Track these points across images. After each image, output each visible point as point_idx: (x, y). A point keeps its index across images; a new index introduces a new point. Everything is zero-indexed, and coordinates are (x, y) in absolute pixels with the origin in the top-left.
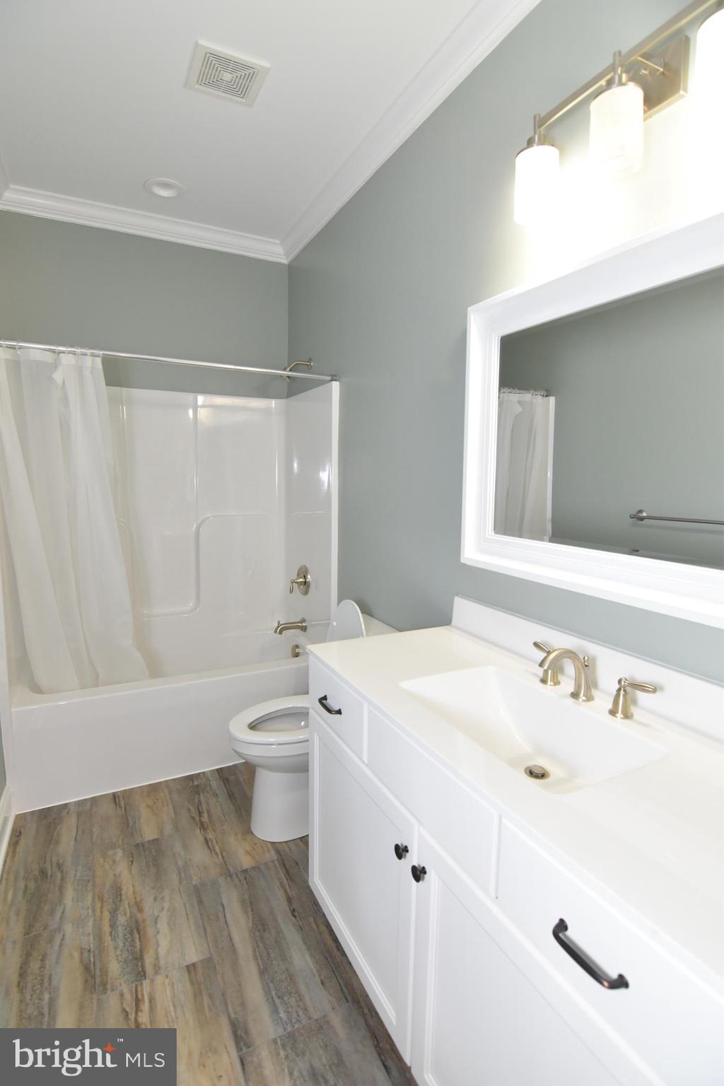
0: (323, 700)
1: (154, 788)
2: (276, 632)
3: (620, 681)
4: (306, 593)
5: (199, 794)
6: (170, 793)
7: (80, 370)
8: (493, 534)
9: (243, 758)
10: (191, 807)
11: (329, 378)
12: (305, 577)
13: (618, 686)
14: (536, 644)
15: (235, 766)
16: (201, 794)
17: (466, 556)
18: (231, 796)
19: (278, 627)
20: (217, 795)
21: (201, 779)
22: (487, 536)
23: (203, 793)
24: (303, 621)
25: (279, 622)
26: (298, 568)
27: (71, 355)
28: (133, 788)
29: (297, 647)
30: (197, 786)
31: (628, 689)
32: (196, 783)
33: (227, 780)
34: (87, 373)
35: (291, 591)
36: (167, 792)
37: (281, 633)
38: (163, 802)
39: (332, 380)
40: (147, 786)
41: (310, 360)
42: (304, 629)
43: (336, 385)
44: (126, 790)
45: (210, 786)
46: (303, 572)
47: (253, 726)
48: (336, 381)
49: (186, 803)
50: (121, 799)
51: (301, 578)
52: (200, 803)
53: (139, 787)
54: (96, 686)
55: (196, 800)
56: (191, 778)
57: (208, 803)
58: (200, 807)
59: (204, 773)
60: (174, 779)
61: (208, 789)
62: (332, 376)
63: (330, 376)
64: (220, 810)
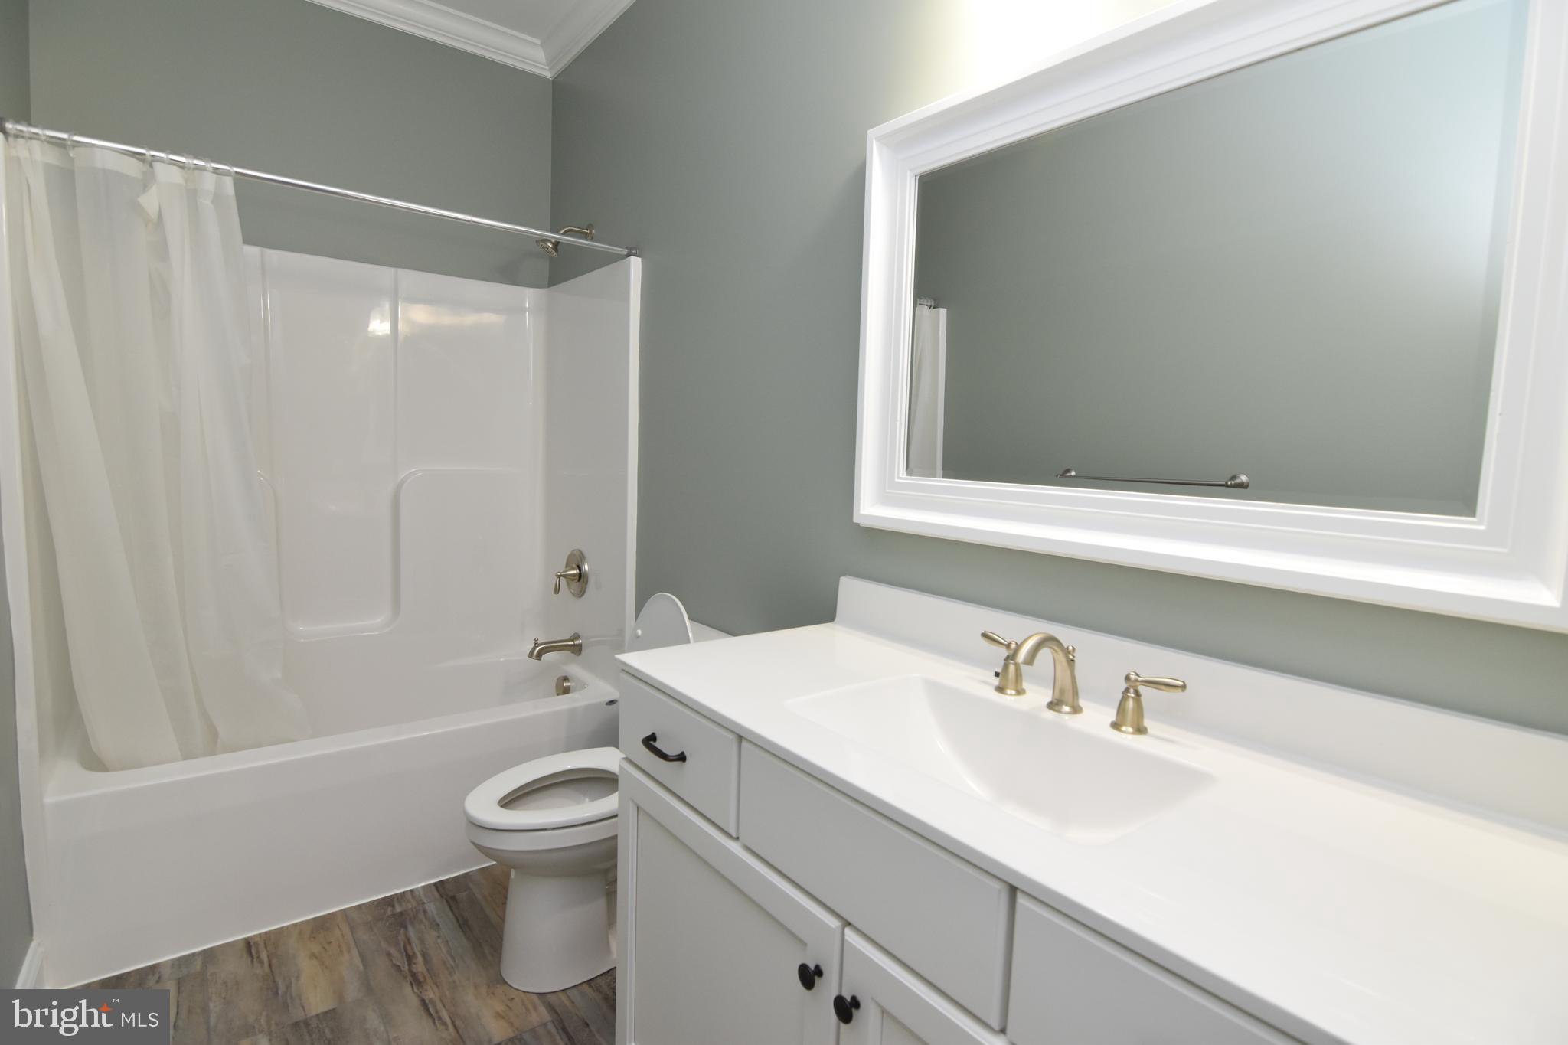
0: (650, 741)
1: (321, 925)
2: (531, 655)
3: (1127, 678)
4: (581, 593)
5: (406, 928)
6: (352, 929)
7: (192, 195)
8: (905, 476)
9: (492, 858)
10: (393, 950)
11: (625, 251)
12: (579, 567)
13: (1124, 686)
14: (985, 636)
15: (465, 875)
16: (410, 929)
17: (862, 512)
18: (463, 925)
19: (535, 648)
20: (438, 925)
21: (409, 901)
22: (896, 480)
23: (412, 923)
24: (576, 637)
25: (536, 640)
26: (568, 553)
27: (175, 168)
28: (282, 928)
29: (566, 679)
30: (401, 913)
31: (1142, 689)
32: (398, 909)
33: (453, 898)
34: (206, 202)
35: (557, 591)
36: (346, 929)
37: (539, 656)
38: (340, 946)
39: (629, 255)
40: (308, 922)
41: (590, 226)
42: (577, 650)
43: (635, 264)
44: (270, 932)
45: (425, 911)
46: (576, 560)
47: (509, 801)
48: (635, 255)
49: (384, 945)
50: (262, 947)
51: (573, 569)
52: (408, 941)
53: (295, 925)
54: (213, 753)
55: (401, 938)
56: (389, 901)
57: (422, 941)
58: (409, 948)
59: (412, 891)
60: (359, 906)
61: (421, 916)
62: (631, 249)
63: (627, 248)
64: (444, 949)
